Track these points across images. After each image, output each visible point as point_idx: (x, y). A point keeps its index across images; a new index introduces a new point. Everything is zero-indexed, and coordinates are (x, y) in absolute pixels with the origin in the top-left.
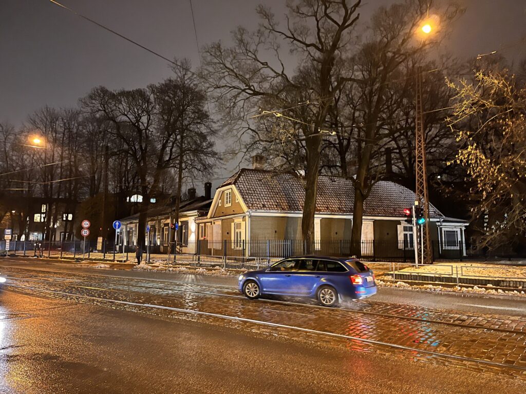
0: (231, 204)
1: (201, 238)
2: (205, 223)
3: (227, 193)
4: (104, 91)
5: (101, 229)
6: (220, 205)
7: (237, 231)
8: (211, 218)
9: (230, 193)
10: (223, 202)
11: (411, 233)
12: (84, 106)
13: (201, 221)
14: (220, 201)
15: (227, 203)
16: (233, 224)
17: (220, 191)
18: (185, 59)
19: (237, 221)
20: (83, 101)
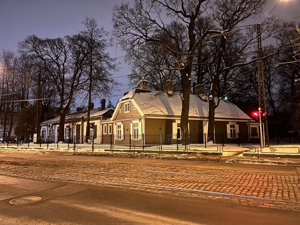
0: (129, 111)
1: (104, 134)
2: (107, 124)
3: (126, 105)
4: (35, 39)
5: (36, 128)
6: (120, 112)
7: (134, 128)
8: (113, 120)
9: (128, 104)
10: (123, 111)
11: (234, 129)
12: (22, 48)
13: (104, 123)
14: (121, 109)
15: (126, 110)
16: (131, 124)
17: (121, 103)
18: (93, 19)
19: (135, 122)
20: (21, 44)
